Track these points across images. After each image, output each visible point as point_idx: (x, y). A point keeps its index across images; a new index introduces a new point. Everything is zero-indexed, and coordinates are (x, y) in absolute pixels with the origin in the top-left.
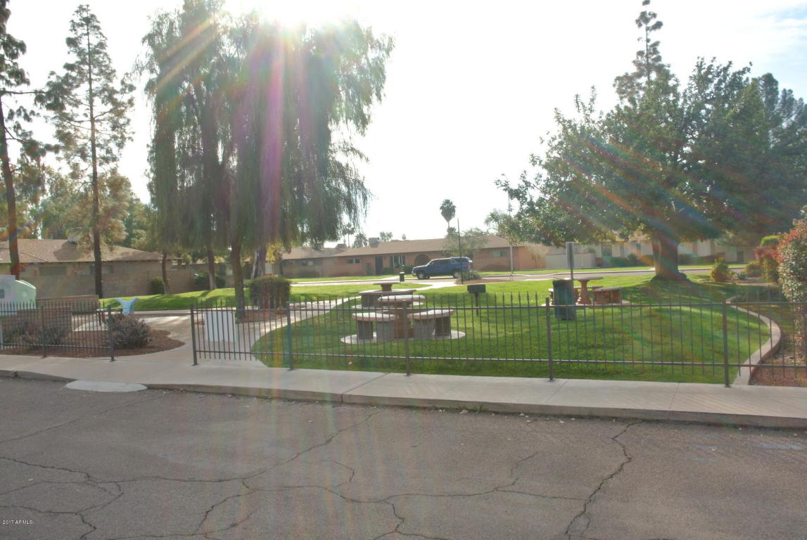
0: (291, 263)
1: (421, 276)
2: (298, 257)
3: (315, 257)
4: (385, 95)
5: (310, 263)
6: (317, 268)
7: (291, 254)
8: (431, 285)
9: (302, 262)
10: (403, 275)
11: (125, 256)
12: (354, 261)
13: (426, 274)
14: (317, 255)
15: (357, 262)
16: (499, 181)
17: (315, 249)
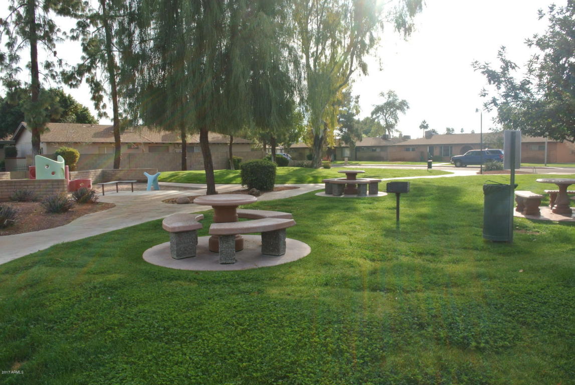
0: (363, 150)
1: (458, 164)
2: (369, 144)
3: (381, 145)
4: (425, 5)
5: (378, 150)
6: (383, 154)
7: (362, 142)
8: (453, 173)
9: (372, 148)
10: (431, 162)
11: (215, 139)
12: (411, 150)
13: (461, 163)
14: (384, 143)
15: (413, 150)
16: (476, 62)
17: (383, 139)
